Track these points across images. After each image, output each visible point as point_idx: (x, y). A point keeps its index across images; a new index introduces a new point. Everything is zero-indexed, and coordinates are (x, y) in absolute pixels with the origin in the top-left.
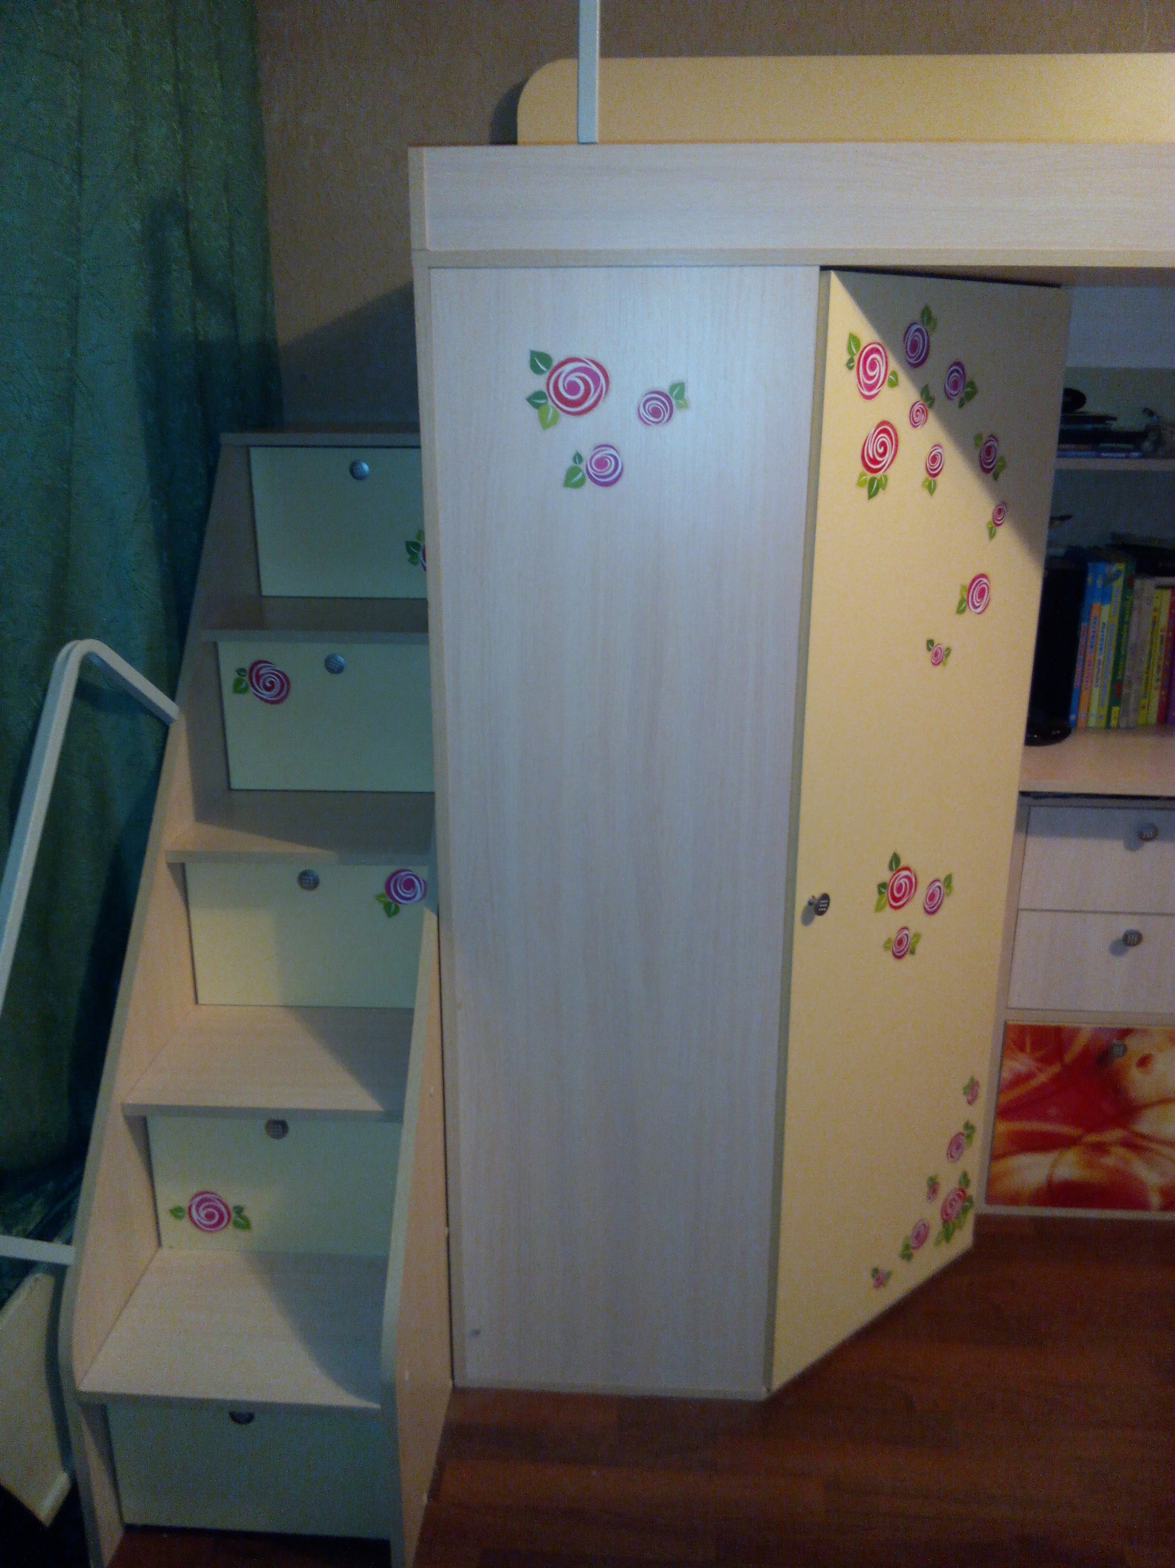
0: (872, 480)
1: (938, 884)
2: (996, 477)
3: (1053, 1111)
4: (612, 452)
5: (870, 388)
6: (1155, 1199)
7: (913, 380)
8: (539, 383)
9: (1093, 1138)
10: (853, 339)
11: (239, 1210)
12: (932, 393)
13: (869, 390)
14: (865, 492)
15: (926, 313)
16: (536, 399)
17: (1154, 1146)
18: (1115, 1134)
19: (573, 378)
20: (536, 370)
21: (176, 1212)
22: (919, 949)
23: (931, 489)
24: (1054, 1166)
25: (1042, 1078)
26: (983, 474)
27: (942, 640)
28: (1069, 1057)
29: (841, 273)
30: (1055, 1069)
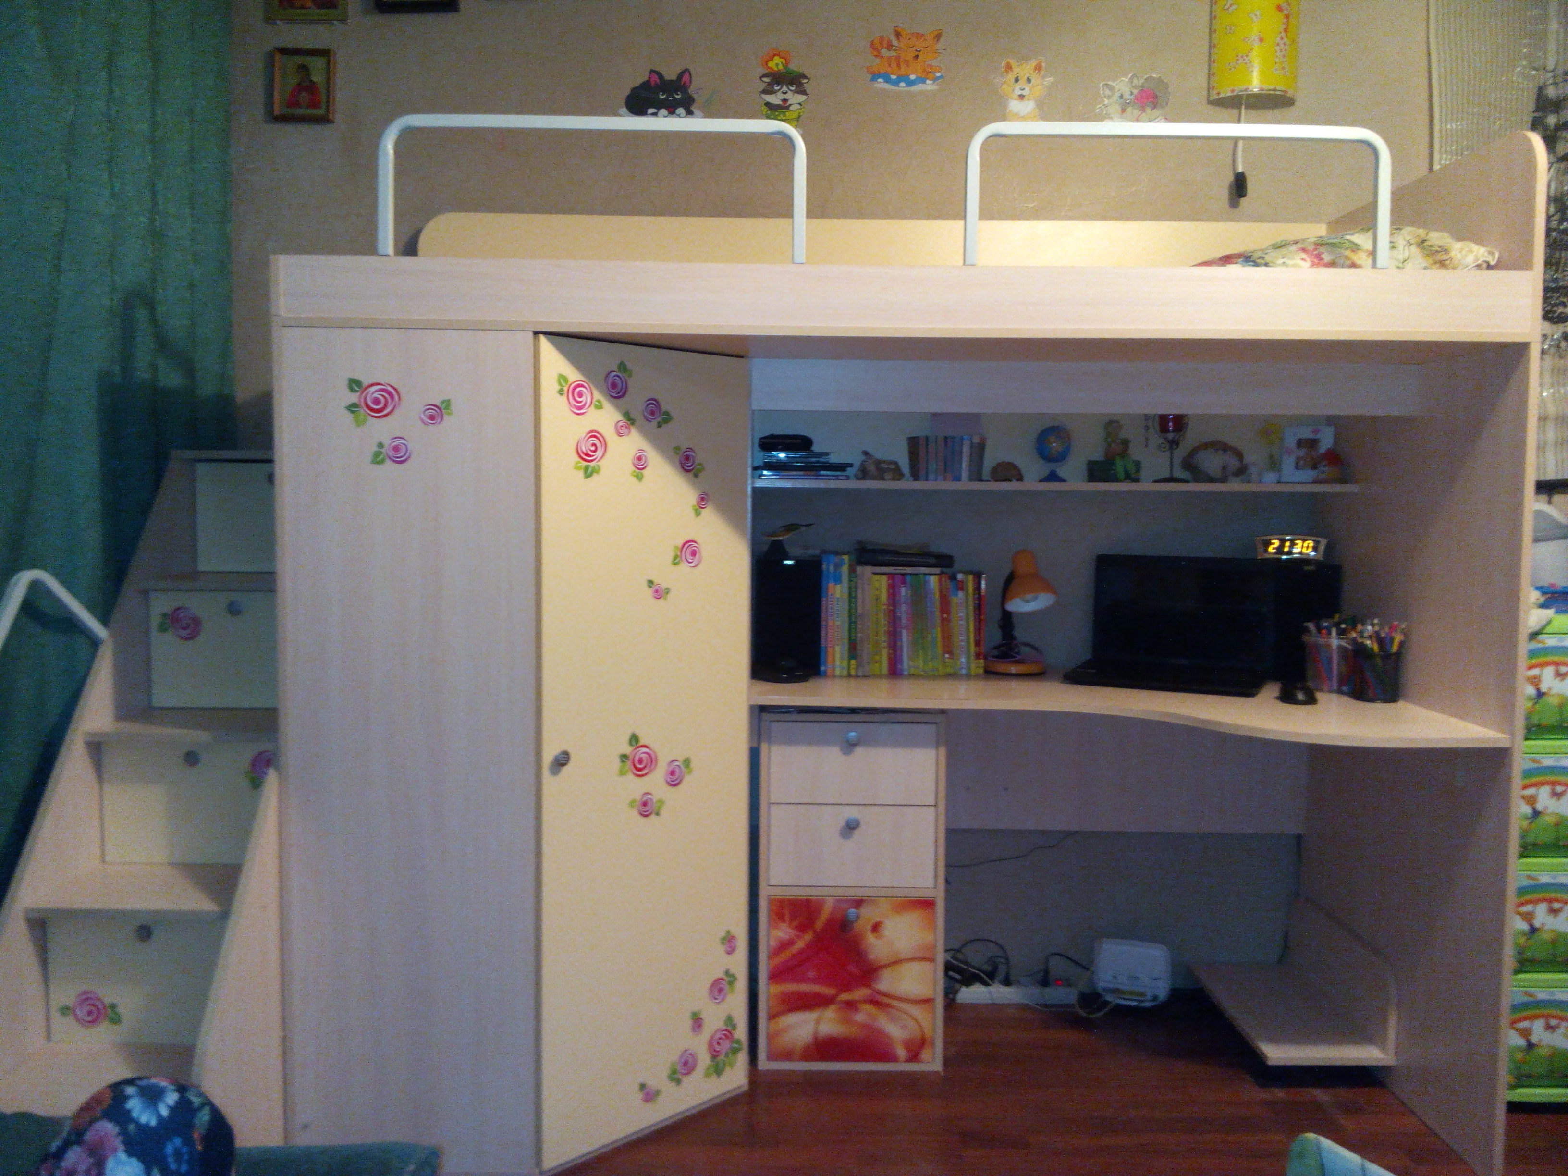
0: (587, 468)
1: (677, 763)
2: (696, 476)
3: (812, 974)
4: (403, 442)
5: (580, 408)
6: (901, 1052)
7: (617, 407)
8: (354, 398)
9: (845, 996)
10: (562, 378)
11: (113, 1007)
12: (633, 416)
13: (579, 409)
14: (581, 473)
15: (623, 367)
16: (352, 408)
17: (896, 1003)
18: (860, 993)
19: (376, 395)
20: (352, 390)
21: (65, 1010)
22: (664, 812)
23: (640, 478)
24: (818, 1022)
25: (800, 945)
26: (684, 473)
27: (663, 582)
28: (819, 924)
29: (549, 336)
30: (808, 937)
